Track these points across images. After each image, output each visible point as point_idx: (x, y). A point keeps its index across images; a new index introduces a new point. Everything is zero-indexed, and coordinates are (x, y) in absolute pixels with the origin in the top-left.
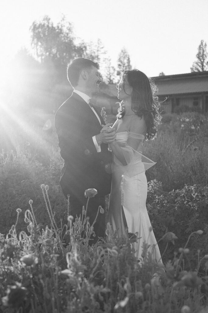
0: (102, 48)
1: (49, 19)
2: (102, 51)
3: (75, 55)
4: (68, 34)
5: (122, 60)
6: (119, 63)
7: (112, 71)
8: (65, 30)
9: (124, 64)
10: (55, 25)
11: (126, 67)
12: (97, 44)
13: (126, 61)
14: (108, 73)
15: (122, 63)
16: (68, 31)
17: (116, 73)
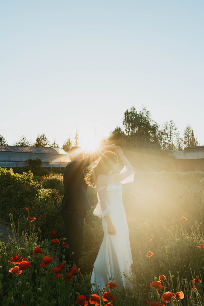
0: (174, 126)
1: (134, 109)
2: (174, 128)
3: (150, 131)
4: (146, 118)
5: (187, 133)
6: (186, 136)
7: (180, 141)
8: (144, 116)
9: (189, 137)
10: (138, 113)
11: (191, 138)
12: (170, 124)
13: (190, 135)
14: (178, 142)
15: (187, 136)
16: (146, 117)
17: (183, 142)
